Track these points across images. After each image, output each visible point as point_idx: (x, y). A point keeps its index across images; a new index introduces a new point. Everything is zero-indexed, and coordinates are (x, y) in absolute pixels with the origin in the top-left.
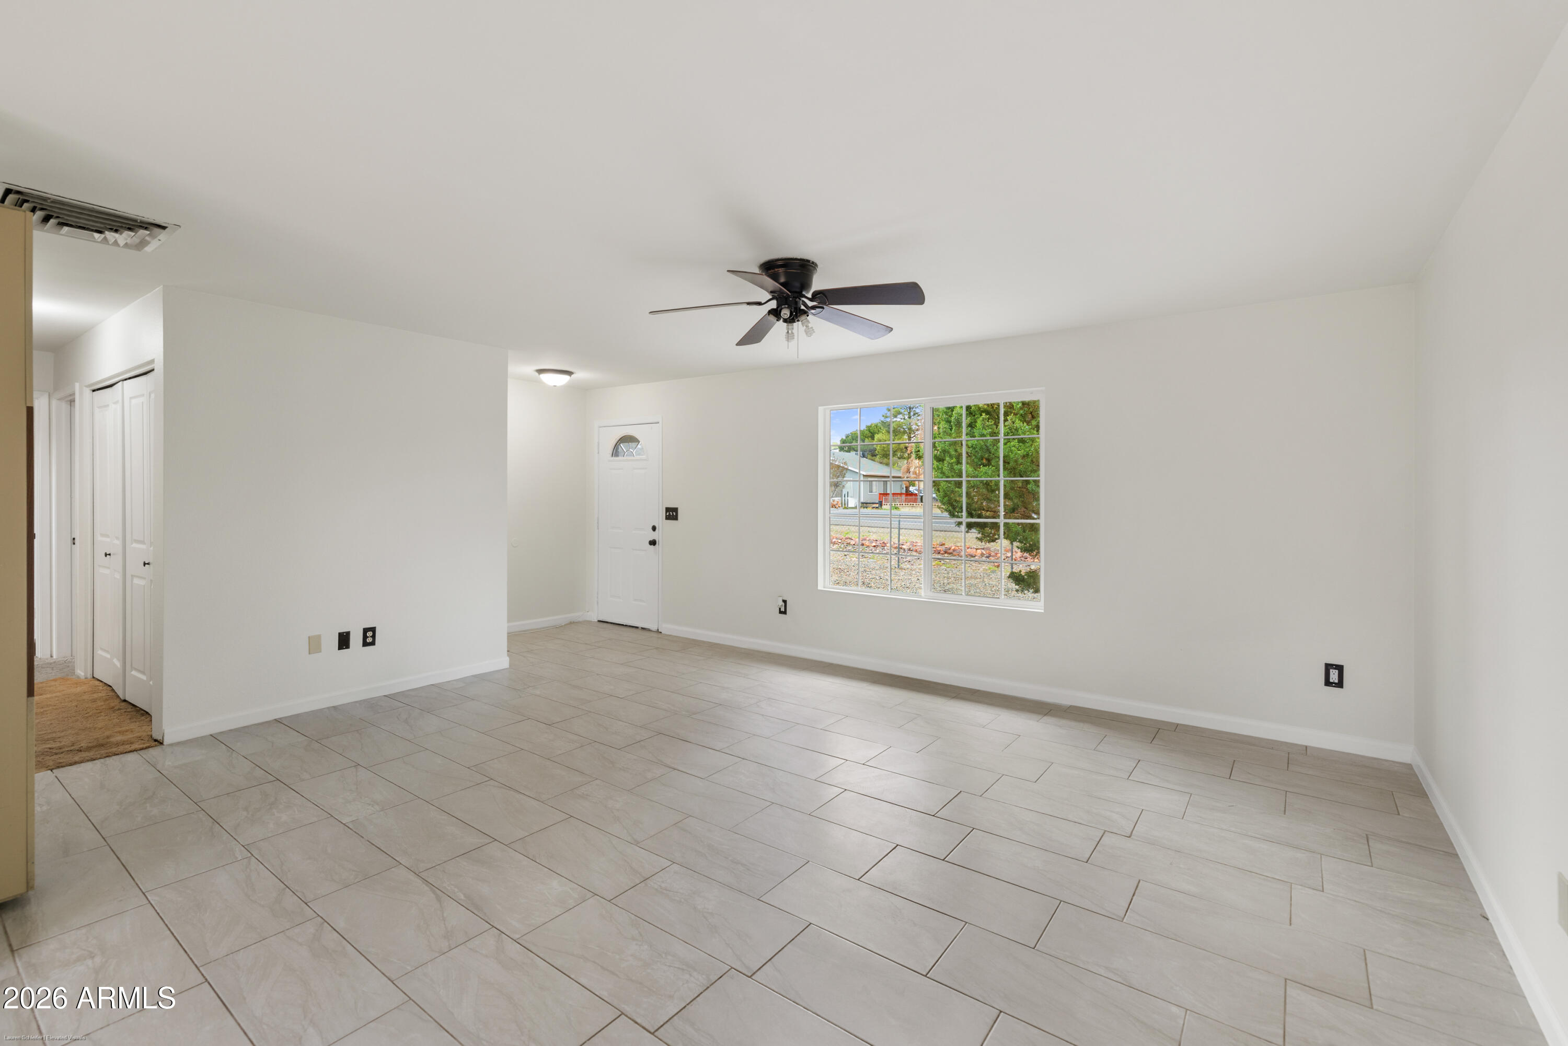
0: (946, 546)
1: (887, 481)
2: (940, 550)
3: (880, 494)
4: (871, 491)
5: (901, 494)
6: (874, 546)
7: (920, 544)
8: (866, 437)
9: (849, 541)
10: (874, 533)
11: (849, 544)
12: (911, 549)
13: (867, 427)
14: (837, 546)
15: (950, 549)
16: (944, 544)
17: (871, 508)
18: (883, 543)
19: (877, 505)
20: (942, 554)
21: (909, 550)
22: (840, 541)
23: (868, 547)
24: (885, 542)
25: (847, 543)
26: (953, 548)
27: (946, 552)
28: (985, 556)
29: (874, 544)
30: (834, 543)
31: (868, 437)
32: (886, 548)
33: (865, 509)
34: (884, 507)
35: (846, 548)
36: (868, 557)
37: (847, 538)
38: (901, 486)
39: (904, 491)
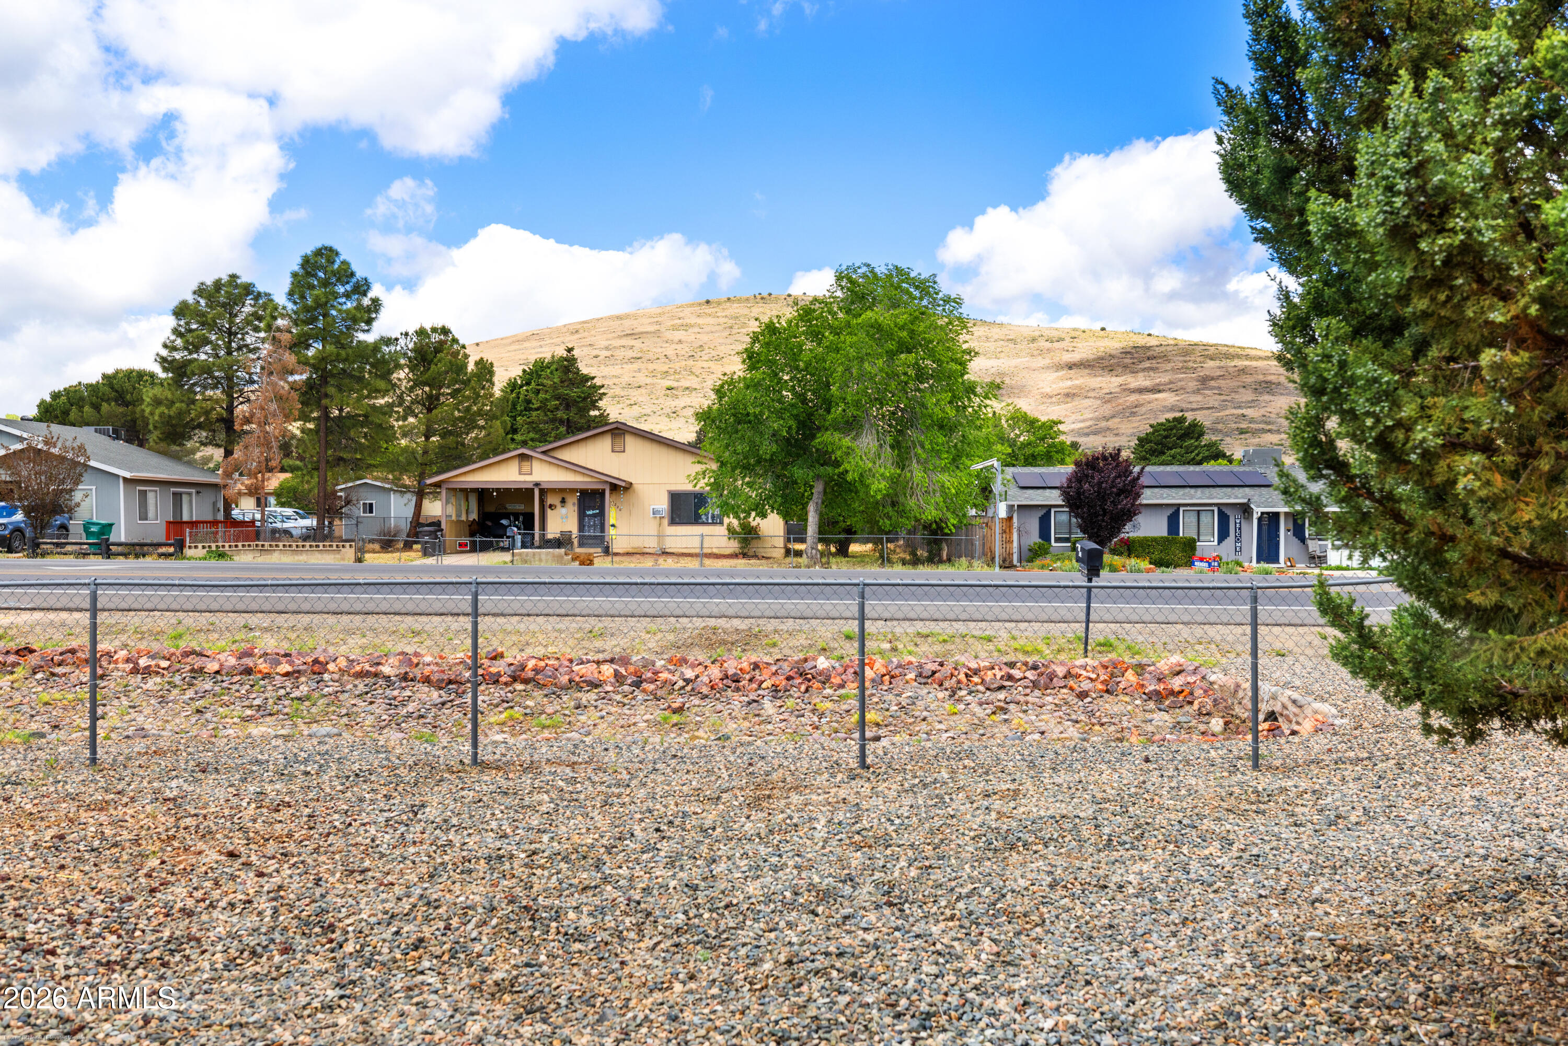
0: (510, 660)
1: (181, 494)
2: (499, 675)
3: (168, 523)
4: (144, 516)
5: (215, 523)
6: (287, 674)
7: (428, 659)
8: (102, 400)
9: (198, 662)
10: (266, 630)
11: (201, 670)
12: (411, 675)
13: (105, 376)
14: (158, 680)
15: (523, 667)
16: (502, 656)
17: (155, 556)
18: (316, 661)
19: (172, 550)
20: (506, 684)
21: (405, 678)
22: (165, 664)
23: (266, 676)
24: (322, 659)
25: (193, 670)
26: (531, 664)
27: (515, 679)
28: (629, 681)
29: (285, 668)
30: (148, 672)
31: (108, 401)
32: (326, 676)
33: (141, 560)
34: (188, 552)
35: (191, 685)
36: (278, 712)
37: (187, 654)
38: (215, 504)
39: (221, 516)
